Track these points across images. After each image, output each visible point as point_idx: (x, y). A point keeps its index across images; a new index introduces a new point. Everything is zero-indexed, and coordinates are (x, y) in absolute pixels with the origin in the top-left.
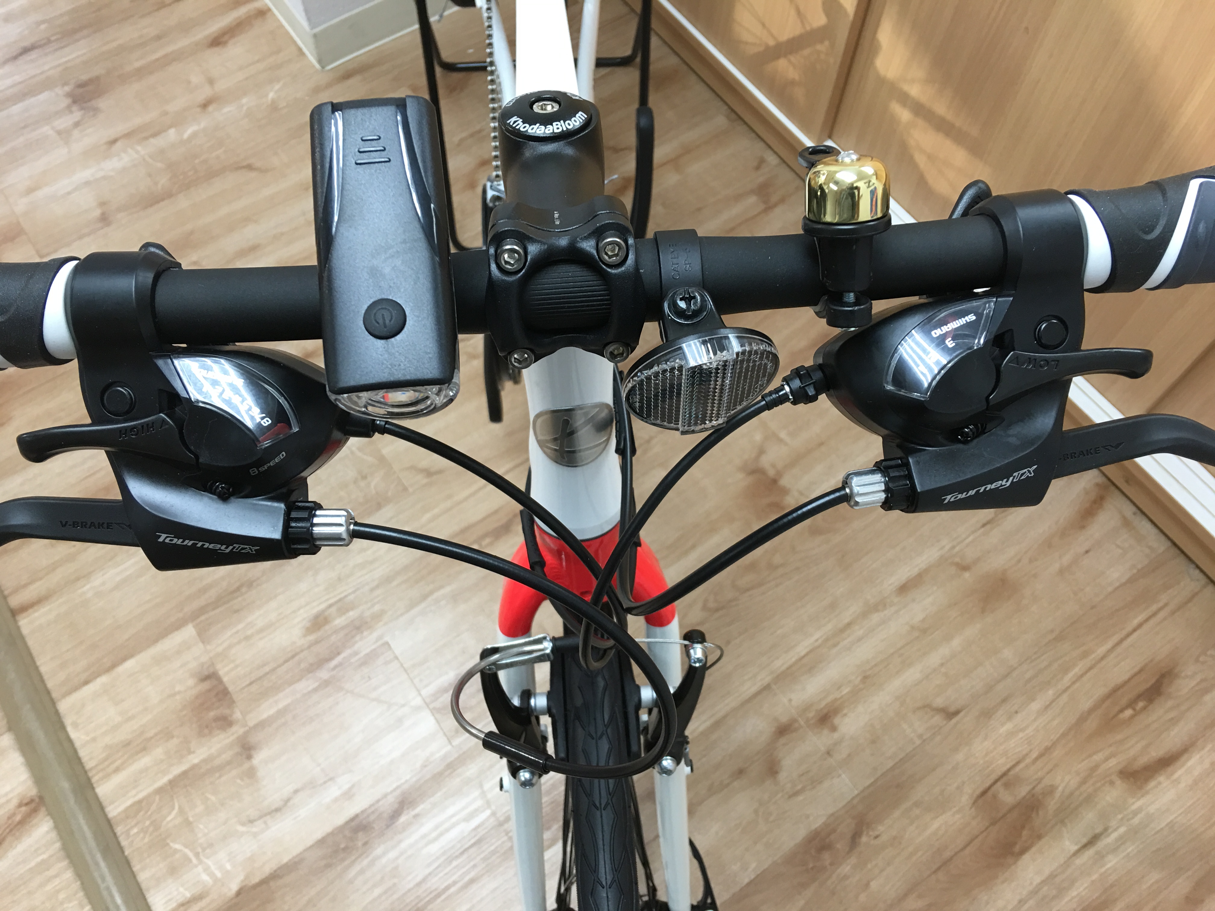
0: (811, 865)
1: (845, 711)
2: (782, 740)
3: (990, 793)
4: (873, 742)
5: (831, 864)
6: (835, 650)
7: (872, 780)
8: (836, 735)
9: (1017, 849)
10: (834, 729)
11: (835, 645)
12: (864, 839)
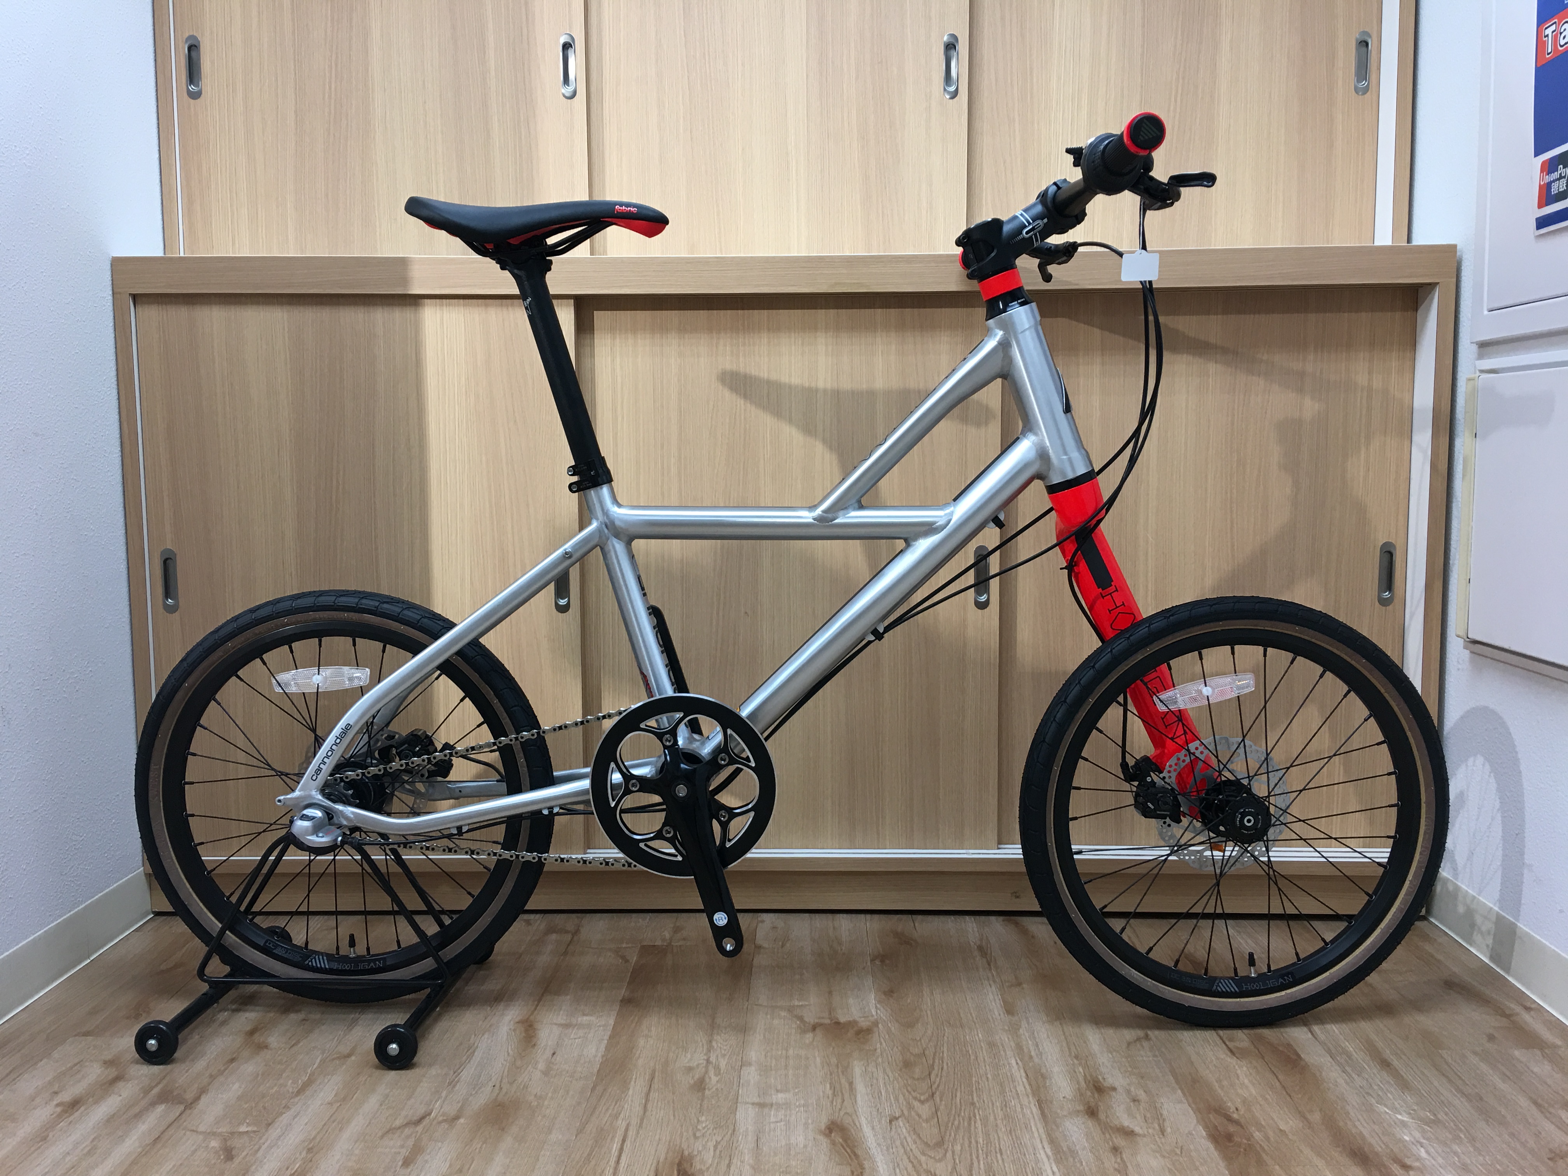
0: (1242, 1150)
1: (1100, 1077)
2: (1102, 1116)
3: (1234, 1050)
4: (1142, 1077)
5: (1249, 1140)
6: (1036, 1060)
7: (1179, 1091)
8: (1120, 1089)
9: (1294, 1057)
10: (1114, 1089)
11: (1031, 1057)
12: (1235, 1116)
